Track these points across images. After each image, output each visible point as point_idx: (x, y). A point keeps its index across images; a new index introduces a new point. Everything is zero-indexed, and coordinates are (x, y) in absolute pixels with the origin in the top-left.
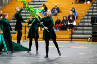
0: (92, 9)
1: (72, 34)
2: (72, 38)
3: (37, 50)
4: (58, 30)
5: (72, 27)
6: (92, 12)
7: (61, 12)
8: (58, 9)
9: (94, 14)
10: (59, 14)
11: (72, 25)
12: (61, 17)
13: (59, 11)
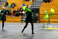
0: (33, 5)
1: (22, 19)
2: (22, 21)
3: (3, 28)
4: (14, 16)
5: (22, 14)
6: (33, 6)
7: (16, 6)
8: (14, 4)
9: (34, 7)
10: (15, 7)
11: (22, 13)
12: (16, 9)
13: (15, 6)
